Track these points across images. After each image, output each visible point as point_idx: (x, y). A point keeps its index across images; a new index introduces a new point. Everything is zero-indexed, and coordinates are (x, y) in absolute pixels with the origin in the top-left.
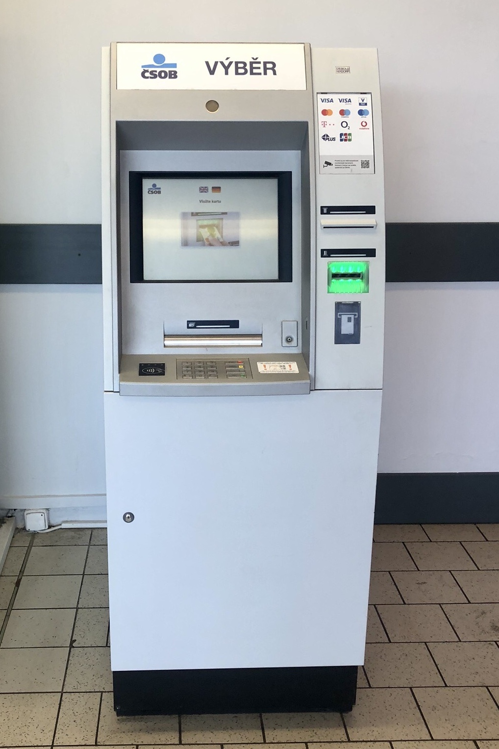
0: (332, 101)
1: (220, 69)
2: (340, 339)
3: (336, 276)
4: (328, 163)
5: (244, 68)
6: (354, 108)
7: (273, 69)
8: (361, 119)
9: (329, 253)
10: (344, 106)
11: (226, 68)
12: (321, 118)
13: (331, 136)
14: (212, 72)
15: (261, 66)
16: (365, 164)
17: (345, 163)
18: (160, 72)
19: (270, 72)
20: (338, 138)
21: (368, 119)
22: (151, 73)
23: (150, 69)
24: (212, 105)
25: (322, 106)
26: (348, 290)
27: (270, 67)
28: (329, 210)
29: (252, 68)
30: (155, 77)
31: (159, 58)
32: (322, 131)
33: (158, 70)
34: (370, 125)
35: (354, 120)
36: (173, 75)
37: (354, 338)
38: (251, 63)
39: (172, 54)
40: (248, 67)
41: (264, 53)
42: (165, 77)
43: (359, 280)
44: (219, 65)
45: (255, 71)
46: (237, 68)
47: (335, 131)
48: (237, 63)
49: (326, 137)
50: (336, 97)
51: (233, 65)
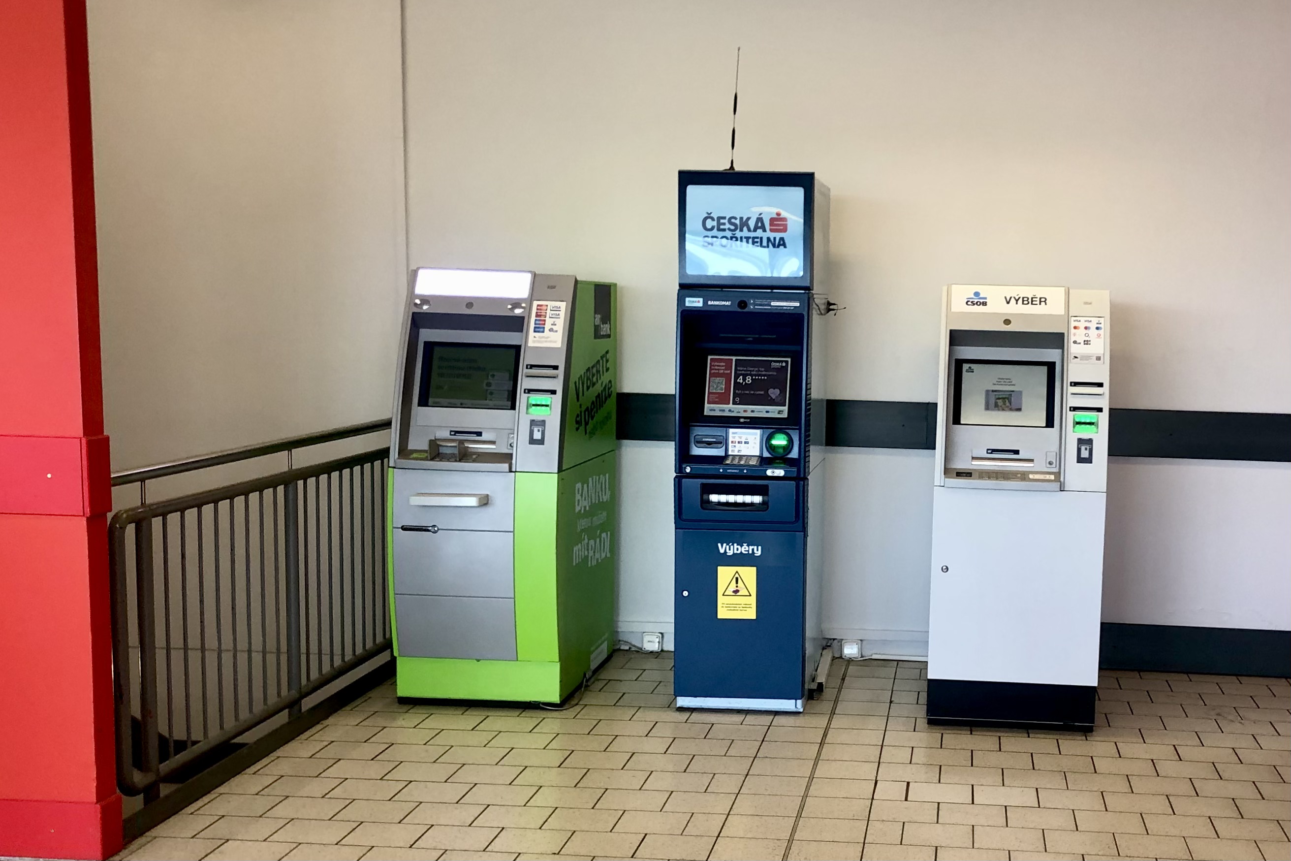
0: (1080, 321)
1: (1013, 301)
2: (1080, 460)
3: (1078, 423)
4: (1076, 357)
5: (1027, 300)
6: (1093, 325)
7: (1045, 301)
8: (1097, 332)
9: (1074, 409)
10: (1087, 324)
11: (1017, 301)
12: (1073, 331)
13: (1078, 342)
14: (1008, 303)
15: (1038, 300)
16: (1098, 358)
17: (1087, 358)
18: (977, 302)
19: (1043, 304)
20: (1082, 343)
21: (1101, 332)
22: (972, 302)
23: (971, 300)
24: (1007, 322)
25: (1073, 324)
26: (1085, 432)
27: (1043, 301)
28: (1075, 384)
29: (1032, 301)
30: (974, 304)
31: (977, 294)
32: (1072, 339)
33: (976, 301)
34: (1102, 336)
35: (1093, 332)
36: (985, 304)
37: (1089, 460)
38: (1032, 298)
39: (984, 290)
40: (1030, 300)
41: (1039, 292)
42: (980, 305)
43: (1093, 426)
44: (1013, 299)
45: (1034, 303)
46: (1023, 301)
47: (1081, 340)
48: (1023, 298)
49: (1075, 342)
50: (1082, 319)
51: (1021, 300)
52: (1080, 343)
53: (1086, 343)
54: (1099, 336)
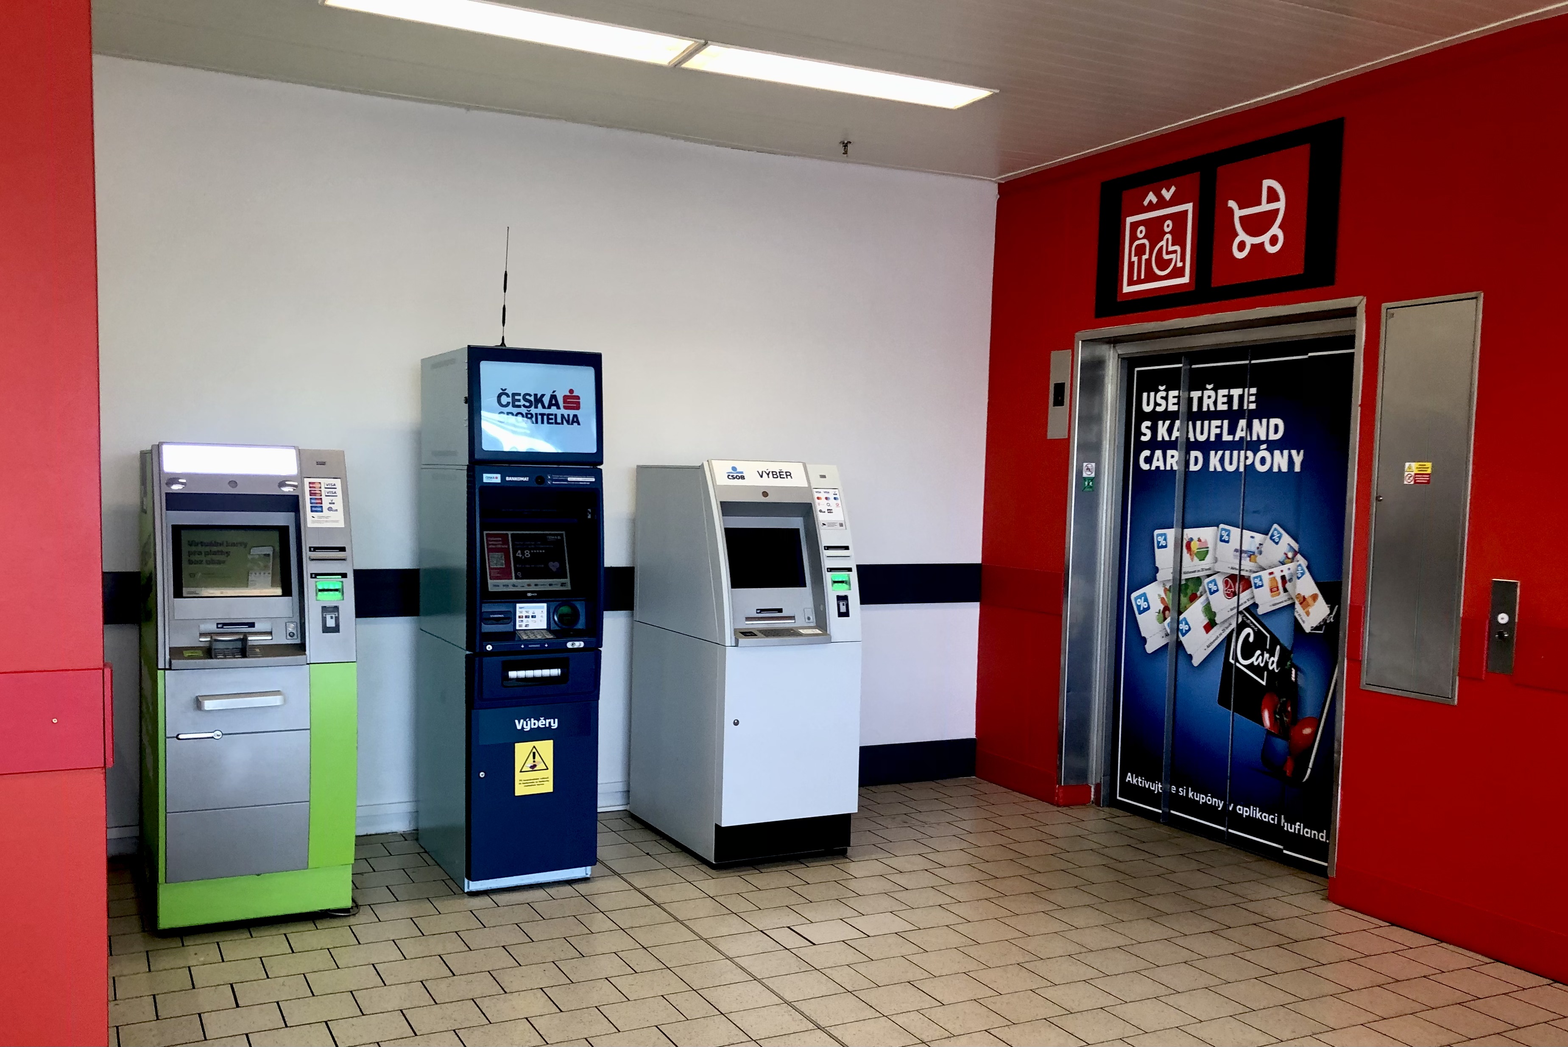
0: (820, 492)
1: (765, 475)
2: (841, 615)
3: (835, 582)
4: (824, 524)
5: (776, 474)
6: (832, 497)
7: (790, 475)
8: (827, 501)
9: (831, 570)
10: (826, 495)
11: (768, 474)
12: (817, 501)
13: (823, 510)
14: (761, 477)
15: (784, 473)
16: (841, 525)
17: (832, 524)
18: (737, 476)
19: (789, 477)
20: (826, 512)
21: (839, 501)
22: (732, 476)
23: (731, 474)
24: (765, 494)
25: (816, 495)
26: (842, 590)
27: (789, 474)
28: (828, 548)
29: (780, 475)
30: (734, 478)
31: (734, 469)
32: (819, 508)
33: (735, 475)
34: (840, 505)
35: (832, 501)
36: (743, 478)
37: (846, 614)
38: (780, 472)
39: (741, 466)
40: (778, 474)
41: (785, 467)
42: (739, 479)
43: (844, 584)
44: (764, 473)
45: (782, 476)
46: (773, 475)
47: (825, 509)
48: (772, 472)
49: (821, 511)
50: (822, 491)
51: (771, 473)
52: (824, 512)
53: (830, 511)
54: (838, 505)
